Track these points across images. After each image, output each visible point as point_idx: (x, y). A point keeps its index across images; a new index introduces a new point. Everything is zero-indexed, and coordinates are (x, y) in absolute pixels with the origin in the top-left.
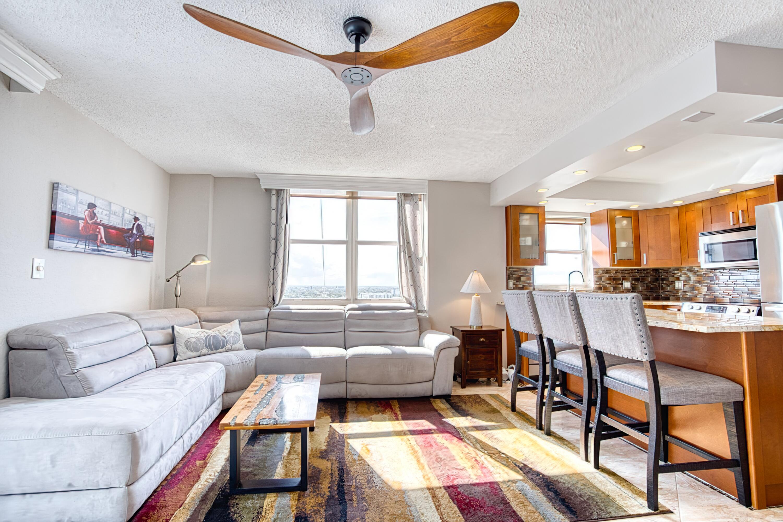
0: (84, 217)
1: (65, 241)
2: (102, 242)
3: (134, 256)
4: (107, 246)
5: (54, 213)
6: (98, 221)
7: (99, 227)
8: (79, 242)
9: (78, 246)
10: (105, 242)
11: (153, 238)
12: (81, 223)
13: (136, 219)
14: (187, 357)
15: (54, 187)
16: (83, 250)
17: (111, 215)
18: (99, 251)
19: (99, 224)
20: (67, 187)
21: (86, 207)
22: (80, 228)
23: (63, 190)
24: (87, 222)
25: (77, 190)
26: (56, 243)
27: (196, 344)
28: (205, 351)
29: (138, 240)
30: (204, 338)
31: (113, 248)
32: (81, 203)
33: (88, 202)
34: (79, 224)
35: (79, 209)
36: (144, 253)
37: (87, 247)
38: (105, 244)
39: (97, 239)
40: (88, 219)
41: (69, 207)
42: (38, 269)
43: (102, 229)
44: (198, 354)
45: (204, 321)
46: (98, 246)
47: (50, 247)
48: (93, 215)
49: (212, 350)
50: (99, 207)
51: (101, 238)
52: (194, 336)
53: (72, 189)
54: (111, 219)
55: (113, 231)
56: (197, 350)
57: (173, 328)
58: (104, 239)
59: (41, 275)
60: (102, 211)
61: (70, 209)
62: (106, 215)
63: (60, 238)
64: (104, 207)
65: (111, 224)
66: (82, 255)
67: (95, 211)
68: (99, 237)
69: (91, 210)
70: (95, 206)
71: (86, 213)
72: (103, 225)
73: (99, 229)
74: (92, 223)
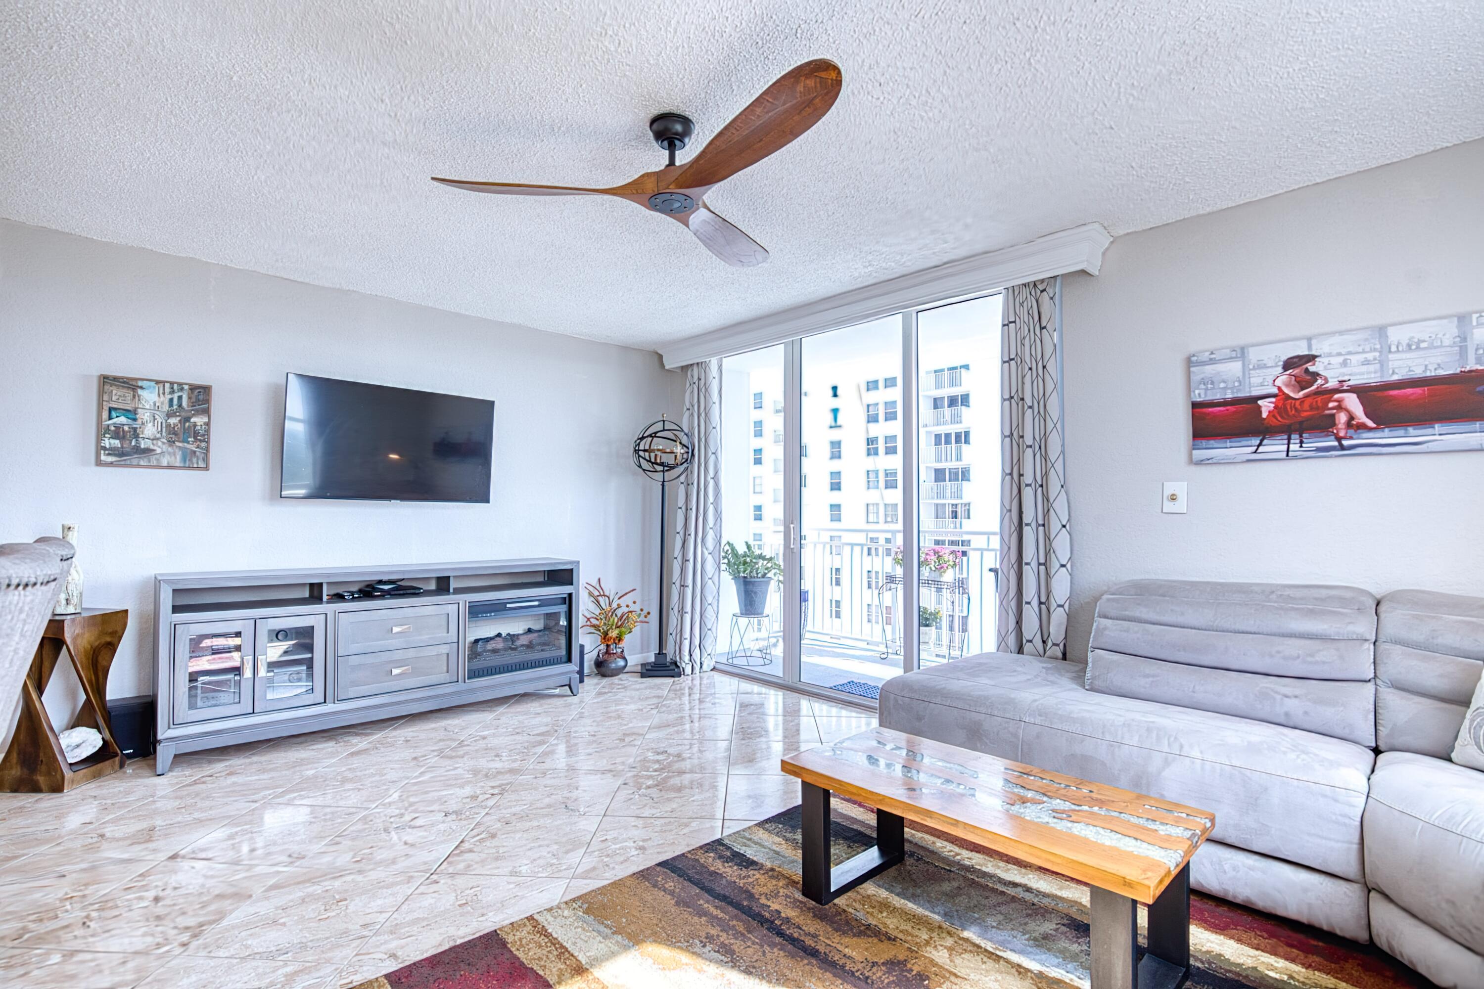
0: (1275, 391)
1: (1224, 445)
2: (1362, 427)
4: (1386, 432)
5: (1196, 405)
6: (1332, 384)
7: (1336, 396)
8: (1265, 442)
9: (1261, 449)
10: (1371, 424)
12: (1266, 406)
16: (1282, 455)
17: (1393, 356)
18: (1342, 448)
19: (1338, 391)
20: (1212, 353)
21: (1280, 370)
22: (1265, 415)
24: (1288, 397)
25: (1243, 348)
31: (1411, 430)
32: (1261, 366)
33: (1284, 358)
34: (1260, 407)
35: (1257, 380)
37: (1296, 446)
38: (1370, 429)
39: (1334, 424)
40: (1286, 390)
41: (1222, 385)
42: (1171, 499)
43: (1353, 402)
46: (1339, 439)
47: (1195, 460)
48: (1307, 379)
50: (1330, 355)
51: (1351, 418)
53: (1228, 351)
54: (1393, 364)
55: (1409, 391)
58: (1363, 419)
59: (1180, 506)
60: (1340, 359)
61: (1225, 388)
62: (1366, 362)
63: (1212, 443)
64: (1351, 349)
65: (1395, 377)
66: (1281, 463)
67: (1312, 369)
68: (1342, 418)
69: (1296, 371)
70: (1312, 358)
71: (1278, 383)
72: (1353, 390)
73: (1339, 401)
74: (1307, 396)
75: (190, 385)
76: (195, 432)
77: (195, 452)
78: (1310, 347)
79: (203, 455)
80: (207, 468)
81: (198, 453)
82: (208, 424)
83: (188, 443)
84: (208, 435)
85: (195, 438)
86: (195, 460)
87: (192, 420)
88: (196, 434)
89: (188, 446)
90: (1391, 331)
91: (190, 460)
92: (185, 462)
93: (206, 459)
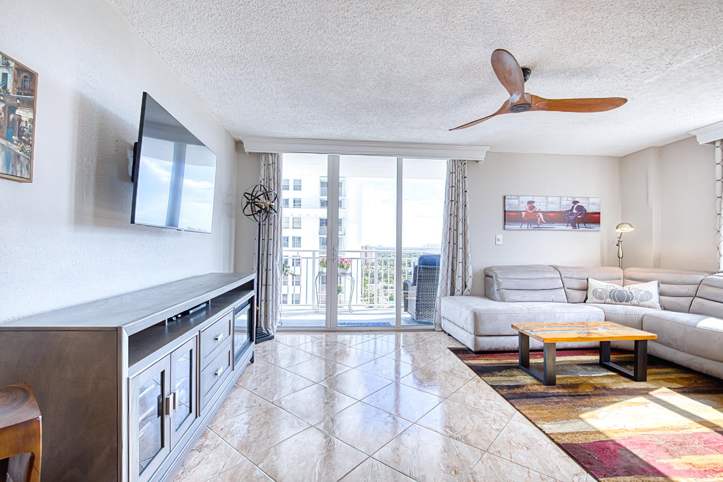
0: (525, 210)
1: (514, 224)
2: (543, 222)
3: (576, 228)
4: (547, 224)
5: (505, 211)
6: (537, 210)
7: (538, 213)
9: (522, 226)
10: (544, 222)
11: (599, 213)
12: (523, 214)
13: (575, 202)
14: (594, 301)
15: (505, 198)
16: (527, 229)
17: (549, 205)
18: (539, 228)
19: (538, 212)
20: (512, 196)
21: (526, 204)
22: (523, 217)
23: (508, 199)
24: (528, 212)
25: (519, 196)
26: (507, 227)
27: (602, 293)
28: (609, 300)
29: (580, 217)
30: (610, 291)
31: (552, 224)
32: (522, 202)
33: (528, 201)
35: (521, 206)
36: (586, 225)
37: (529, 226)
38: (544, 223)
39: (537, 221)
40: (528, 210)
41: (513, 206)
42: (498, 240)
43: (541, 215)
44: (603, 301)
45: (627, 279)
46: (538, 225)
47: (504, 229)
48: (532, 208)
49: (616, 301)
50: (537, 202)
51: (541, 220)
52: (601, 288)
53: (514, 196)
54: (549, 207)
55: (551, 214)
56: (601, 299)
57: (587, 279)
58: (543, 220)
59: (501, 243)
60: (539, 203)
61: (514, 208)
62: (544, 205)
63: (510, 223)
64: (541, 201)
65: (549, 210)
66: (526, 232)
67: (533, 205)
68: (539, 220)
69: (530, 205)
70: (533, 202)
71: (526, 208)
72: (542, 212)
73: (539, 215)
74: (532, 212)
75: (16, 63)
76: (19, 130)
77: (19, 156)
78: (533, 199)
79: (27, 162)
80: (30, 180)
81: (21, 158)
82: (33, 121)
83: (12, 142)
84: (33, 136)
85: (20, 136)
86: (18, 167)
87: (18, 112)
88: (21, 133)
89: (13, 147)
90: (549, 198)
91: (14, 166)
92: (8, 169)
93: (29, 168)
